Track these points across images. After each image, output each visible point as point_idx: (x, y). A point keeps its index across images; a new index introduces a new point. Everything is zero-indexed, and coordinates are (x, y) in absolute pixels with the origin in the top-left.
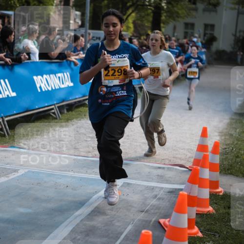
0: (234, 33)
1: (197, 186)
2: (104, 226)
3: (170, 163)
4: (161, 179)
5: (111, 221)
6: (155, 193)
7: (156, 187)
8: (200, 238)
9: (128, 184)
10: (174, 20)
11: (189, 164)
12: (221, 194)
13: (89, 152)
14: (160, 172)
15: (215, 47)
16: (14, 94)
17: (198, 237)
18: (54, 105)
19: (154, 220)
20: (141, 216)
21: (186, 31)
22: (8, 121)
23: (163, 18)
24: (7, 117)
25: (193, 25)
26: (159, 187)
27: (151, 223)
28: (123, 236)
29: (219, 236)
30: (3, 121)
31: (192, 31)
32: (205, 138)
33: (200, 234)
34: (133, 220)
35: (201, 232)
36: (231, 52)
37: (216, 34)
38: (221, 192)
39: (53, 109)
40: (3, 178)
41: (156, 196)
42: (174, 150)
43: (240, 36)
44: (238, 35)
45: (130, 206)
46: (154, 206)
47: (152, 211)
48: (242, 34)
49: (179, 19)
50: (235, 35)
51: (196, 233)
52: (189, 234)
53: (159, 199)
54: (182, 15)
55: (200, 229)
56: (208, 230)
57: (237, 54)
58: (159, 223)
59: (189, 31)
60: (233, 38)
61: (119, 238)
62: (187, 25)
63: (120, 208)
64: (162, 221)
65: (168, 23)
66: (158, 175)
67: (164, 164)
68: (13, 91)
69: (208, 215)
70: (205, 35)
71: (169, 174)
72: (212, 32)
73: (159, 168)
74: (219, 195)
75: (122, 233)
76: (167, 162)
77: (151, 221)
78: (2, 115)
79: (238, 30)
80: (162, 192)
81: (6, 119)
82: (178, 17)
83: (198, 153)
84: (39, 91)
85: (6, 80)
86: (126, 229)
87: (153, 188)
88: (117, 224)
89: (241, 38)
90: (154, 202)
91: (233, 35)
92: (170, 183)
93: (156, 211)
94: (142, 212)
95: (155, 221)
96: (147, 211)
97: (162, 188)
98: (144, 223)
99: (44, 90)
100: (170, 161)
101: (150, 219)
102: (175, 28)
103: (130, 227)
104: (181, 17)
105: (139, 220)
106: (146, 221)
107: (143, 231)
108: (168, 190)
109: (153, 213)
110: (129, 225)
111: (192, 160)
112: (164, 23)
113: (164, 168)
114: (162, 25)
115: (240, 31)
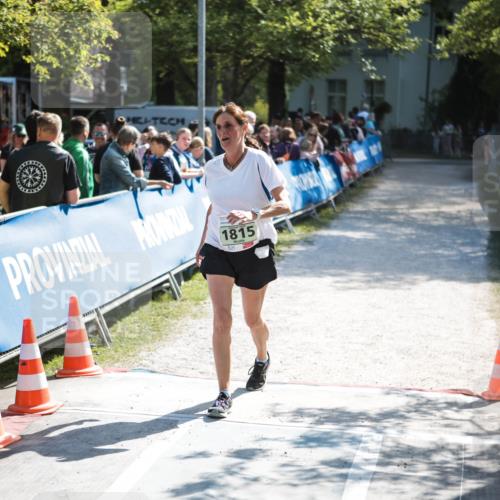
0: (424, 96)
10: (309, 76)
15: (389, 121)
18: (169, 272)
21: (332, 94)
23: (289, 72)
24: (103, 307)
25: (343, 84)
30: (98, 315)
31: (343, 94)
37: (388, 98)
39: (167, 281)
43: (434, 101)
44: (430, 99)
48: (437, 96)
49: (320, 75)
50: (426, 101)
54: (323, 66)
59: (337, 95)
60: (423, 105)
62: (331, 83)
65: (299, 82)
72: (381, 95)
79: (431, 90)
81: (103, 312)
84: (144, 248)
91: (421, 99)
97: (460, 446)
99: (150, 246)
102: (312, 90)
104: (323, 69)
112: (290, 84)
114: (287, 87)
115: (434, 92)
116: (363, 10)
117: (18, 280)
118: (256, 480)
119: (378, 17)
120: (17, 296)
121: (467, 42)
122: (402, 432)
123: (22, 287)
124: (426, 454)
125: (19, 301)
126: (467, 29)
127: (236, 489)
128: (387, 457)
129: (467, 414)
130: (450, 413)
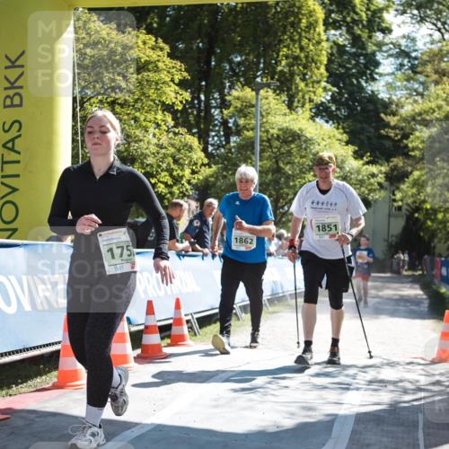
0: (386, 238)
16: (198, 289)
22: (198, 319)
24: (195, 313)
28: (420, 425)
34: (419, 409)
43: (392, 241)
44: (390, 240)
48: (394, 238)
50: (388, 241)
60: (386, 243)
61: (418, 426)
79: (390, 235)
85: (190, 272)
91: (385, 240)
103: (420, 416)
110: (417, 413)
115: (392, 236)
116: (351, 174)
117: (143, 287)
118: (287, 387)
119: (360, 177)
121: (412, 196)
122: (378, 373)
124: (394, 383)
126: (412, 187)
127: (274, 390)
128: (371, 382)
129: (421, 367)
130: (409, 367)
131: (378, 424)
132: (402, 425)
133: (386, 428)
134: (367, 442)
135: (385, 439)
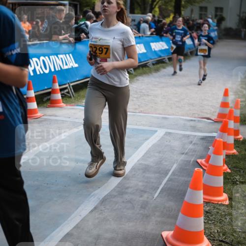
0: (238, 13)
1: (226, 134)
2: (156, 165)
3: (199, 117)
4: (194, 129)
5: (161, 161)
6: (190, 140)
7: (191, 135)
8: (230, 173)
9: (170, 133)
10: (192, 5)
11: (214, 117)
12: (241, 140)
13: (136, 109)
14: (192, 123)
15: (224, 25)
16: (76, 65)
17: (227, 172)
19: (192, 160)
20: (183, 157)
21: (201, 13)
22: (72, 86)
23: (183, 3)
24: (72, 83)
25: (206, 8)
26: (193, 135)
27: (191, 162)
28: (170, 173)
29: (243, 172)
30: (69, 86)
31: (205, 13)
32: (226, 97)
33: (229, 171)
34: (177, 160)
35: (229, 169)
36: (236, 29)
37: (224, 15)
38: (241, 138)
40: (75, 129)
41: (191, 142)
42: (201, 106)
44: (242, 15)
45: (173, 150)
46: (192, 149)
47: (191, 153)
49: (196, 4)
50: (239, 16)
51: (226, 170)
52: (224, 170)
53: (194, 144)
55: (228, 167)
56: (235, 167)
57: (241, 31)
58: (197, 162)
59: (203, 13)
60: (238, 18)
61: (168, 174)
62: (201, 8)
63: (166, 152)
64: (199, 161)
65: (187, 7)
66: (191, 126)
67: (195, 117)
68: (76, 63)
69: (233, 156)
70: (216, 16)
71: (200, 125)
72: (221, 14)
73: (192, 120)
74: (240, 141)
75: (169, 170)
76: (197, 116)
77: (190, 161)
78: (68, 81)
79: (242, 11)
80: (196, 139)
81: (72, 84)
82: (194, 2)
83: (221, 108)
85: (71, 55)
86: (172, 167)
87: (188, 136)
88: (165, 163)
89: (244, 18)
90: (191, 146)
92: (201, 132)
93: (194, 153)
94: (183, 154)
95: (194, 161)
96: (186, 154)
97: (196, 136)
98: (185, 162)
100: (199, 115)
101: (190, 159)
102: (192, 11)
103: (175, 166)
104: (197, 2)
105: (182, 160)
106: (187, 161)
107: (196, 169)
108: (200, 137)
109: (192, 155)
110: (174, 163)
111: (216, 114)
112: (184, 8)
113: (195, 121)
114: (182, 9)
115: (243, 13)
117: (33, 68)
120: (32, 74)
123: (34, 71)
125: (32, 76)
131: (144, 172)
132: (159, 172)
133: (147, 175)
134: (128, 185)
135: (140, 184)
